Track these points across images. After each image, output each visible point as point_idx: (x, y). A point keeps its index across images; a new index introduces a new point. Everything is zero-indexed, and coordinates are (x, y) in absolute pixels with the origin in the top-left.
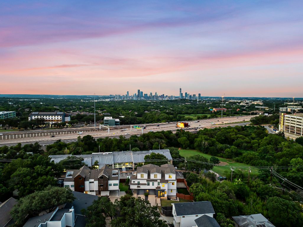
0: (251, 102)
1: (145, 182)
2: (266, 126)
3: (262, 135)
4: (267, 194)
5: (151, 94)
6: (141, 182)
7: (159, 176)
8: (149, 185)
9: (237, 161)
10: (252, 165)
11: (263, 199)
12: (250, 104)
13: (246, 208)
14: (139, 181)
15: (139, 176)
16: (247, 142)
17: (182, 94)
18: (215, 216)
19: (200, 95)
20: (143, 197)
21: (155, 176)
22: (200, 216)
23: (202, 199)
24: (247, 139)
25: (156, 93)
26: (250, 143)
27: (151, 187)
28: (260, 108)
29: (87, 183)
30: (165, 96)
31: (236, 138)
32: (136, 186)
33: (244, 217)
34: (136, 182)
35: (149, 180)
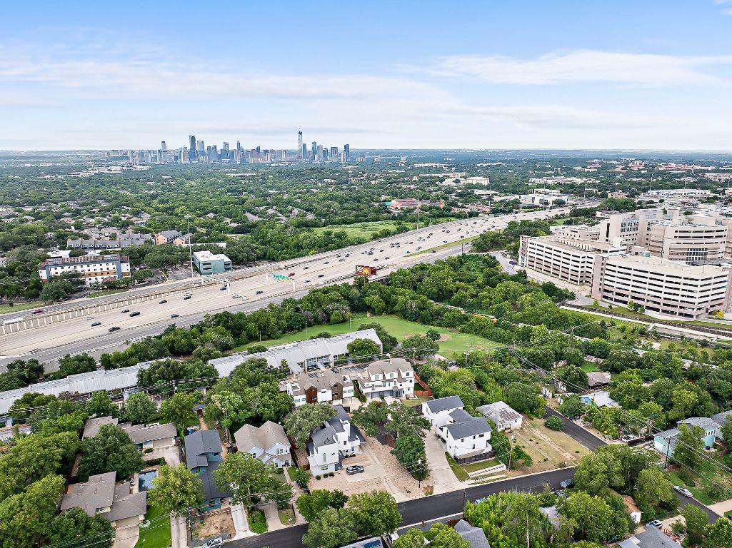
0: (465, 178)
1: (381, 383)
2: (498, 255)
3: (493, 278)
4: (506, 379)
5: (226, 144)
6: (376, 383)
7: (396, 375)
8: (384, 386)
9: (463, 331)
10: (484, 337)
11: (502, 385)
12: (463, 182)
13: (488, 398)
14: (373, 383)
15: (373, 378)
16: (473, 296)
17: (304, 145)
18: (464, 408)
19: (346, 147)
20: (379, 400)
21: (391, 375)
22: (451, 410)
23: (446, 395)
24: (472, 290)
25: (239, 144)
26: (476, 296)
27: (387, 388)
28: (483, 195)
29: (319, 394)
30: (262, 149)
31: (456, 289)
32: (371, 389)
33: (487, 406)
34: (370, 384)
35: (385, 380)
